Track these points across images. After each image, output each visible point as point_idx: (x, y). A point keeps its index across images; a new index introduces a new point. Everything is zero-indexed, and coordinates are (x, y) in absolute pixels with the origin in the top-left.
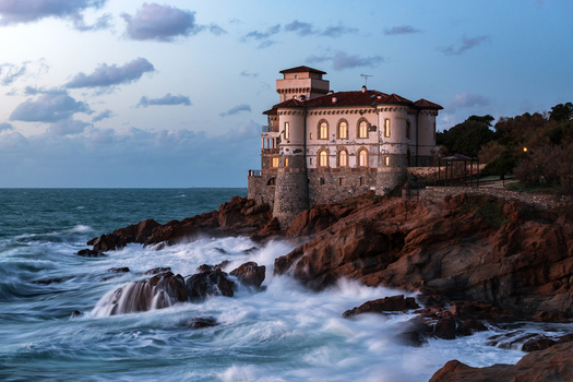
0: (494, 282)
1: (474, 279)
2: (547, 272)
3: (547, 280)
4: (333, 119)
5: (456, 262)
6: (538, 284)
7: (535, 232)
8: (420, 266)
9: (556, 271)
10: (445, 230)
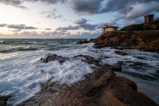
0: (116, 42)
1: (114, 41)
2: (124, 40)
3: (124, 41)
4: (108, 29)
5: (112, 39)
6: (122, 42)
7: (123, 36)
8: (107, 40)
9: (125, 40)
10: (111, 36)
